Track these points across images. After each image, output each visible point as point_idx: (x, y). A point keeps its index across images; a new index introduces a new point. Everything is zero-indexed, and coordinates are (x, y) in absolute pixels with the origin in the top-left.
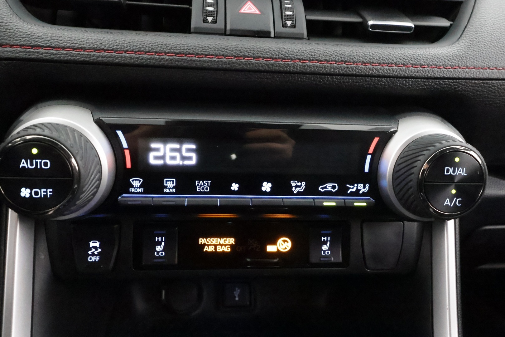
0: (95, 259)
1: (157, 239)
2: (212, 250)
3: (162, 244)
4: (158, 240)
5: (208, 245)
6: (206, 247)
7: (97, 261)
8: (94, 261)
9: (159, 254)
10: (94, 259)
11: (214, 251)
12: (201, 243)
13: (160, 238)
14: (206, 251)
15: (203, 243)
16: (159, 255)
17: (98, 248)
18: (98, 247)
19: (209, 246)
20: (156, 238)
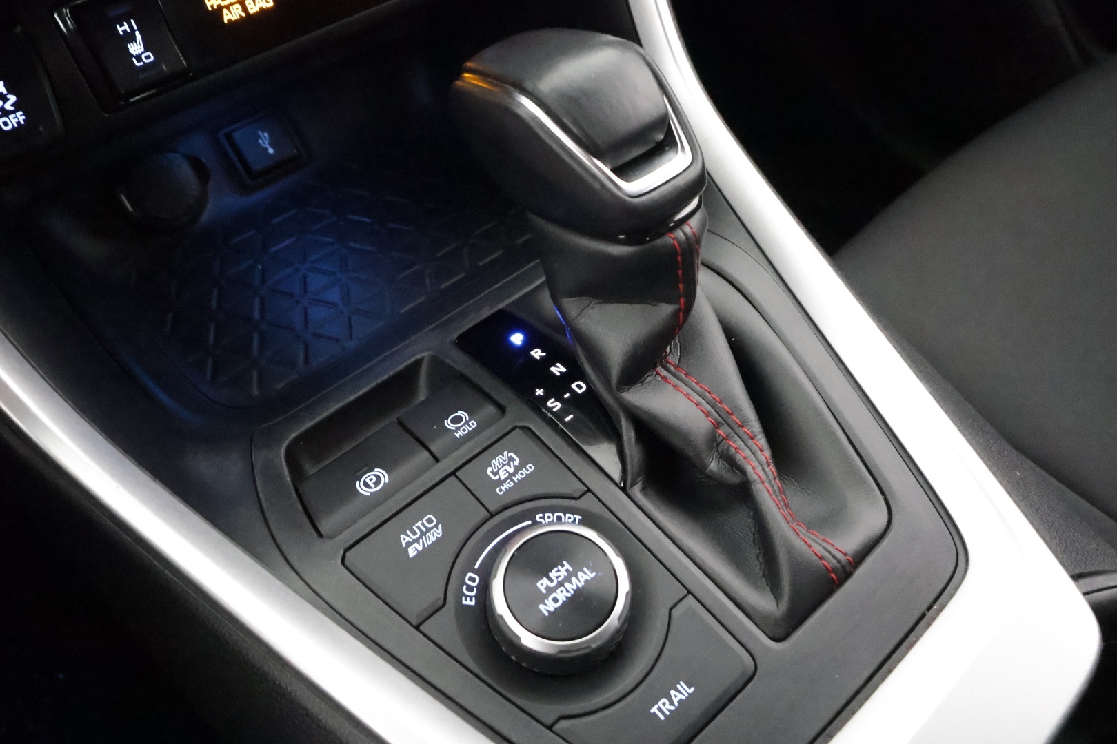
0: (16, 120)
1: (120, 29)
2: (240, 15)
3: (135, 37)
4: (124, 31)
5: (227, 7)
6: (225, 11)
7: (22, 122)
8: (16, 125)
9: (142, 60)
10: (14, 121)
11: (243, 15)
12: (212, 6)
13: (125, 23)
14: (230, 21)
15: (215, 7)
16: (144, 62)
17: (7, 94)
18: (5, 92)
19: (231, 7)
20: (118, 26)
